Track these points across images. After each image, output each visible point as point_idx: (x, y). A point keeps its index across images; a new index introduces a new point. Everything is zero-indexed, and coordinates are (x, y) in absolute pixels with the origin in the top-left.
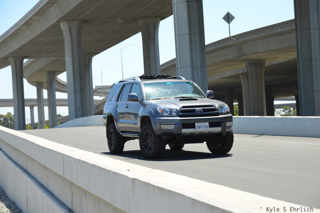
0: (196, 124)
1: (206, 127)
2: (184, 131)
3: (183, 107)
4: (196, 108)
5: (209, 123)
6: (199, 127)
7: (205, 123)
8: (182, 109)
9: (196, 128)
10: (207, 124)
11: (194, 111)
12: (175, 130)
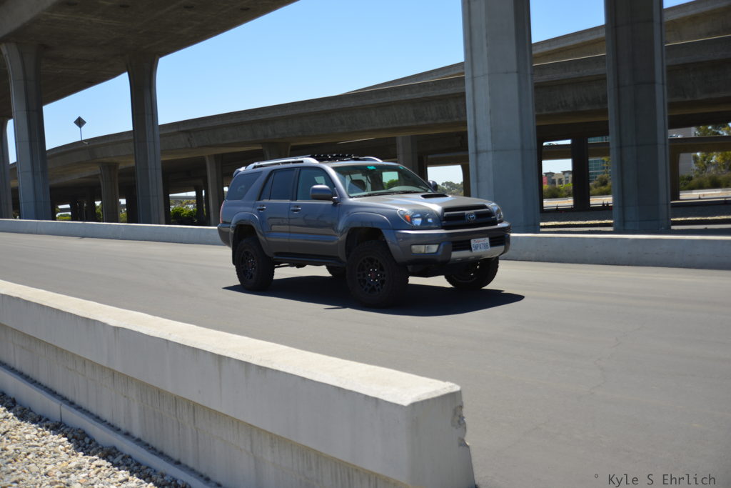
0: (473, 242)
1: (485, 246)
2: (456, 255)
3: (446, 210)
4: (466, 212)
5: (490, 239)
6: (476, 248)
7: (483, 239)
8: (446, 213)
9: (473, 249)
10: (487, 240)
11: (463, 217)
12: (440, 253)
